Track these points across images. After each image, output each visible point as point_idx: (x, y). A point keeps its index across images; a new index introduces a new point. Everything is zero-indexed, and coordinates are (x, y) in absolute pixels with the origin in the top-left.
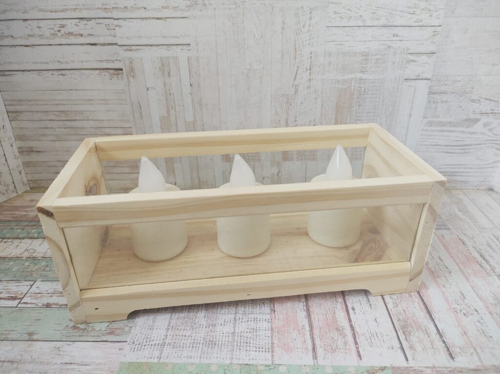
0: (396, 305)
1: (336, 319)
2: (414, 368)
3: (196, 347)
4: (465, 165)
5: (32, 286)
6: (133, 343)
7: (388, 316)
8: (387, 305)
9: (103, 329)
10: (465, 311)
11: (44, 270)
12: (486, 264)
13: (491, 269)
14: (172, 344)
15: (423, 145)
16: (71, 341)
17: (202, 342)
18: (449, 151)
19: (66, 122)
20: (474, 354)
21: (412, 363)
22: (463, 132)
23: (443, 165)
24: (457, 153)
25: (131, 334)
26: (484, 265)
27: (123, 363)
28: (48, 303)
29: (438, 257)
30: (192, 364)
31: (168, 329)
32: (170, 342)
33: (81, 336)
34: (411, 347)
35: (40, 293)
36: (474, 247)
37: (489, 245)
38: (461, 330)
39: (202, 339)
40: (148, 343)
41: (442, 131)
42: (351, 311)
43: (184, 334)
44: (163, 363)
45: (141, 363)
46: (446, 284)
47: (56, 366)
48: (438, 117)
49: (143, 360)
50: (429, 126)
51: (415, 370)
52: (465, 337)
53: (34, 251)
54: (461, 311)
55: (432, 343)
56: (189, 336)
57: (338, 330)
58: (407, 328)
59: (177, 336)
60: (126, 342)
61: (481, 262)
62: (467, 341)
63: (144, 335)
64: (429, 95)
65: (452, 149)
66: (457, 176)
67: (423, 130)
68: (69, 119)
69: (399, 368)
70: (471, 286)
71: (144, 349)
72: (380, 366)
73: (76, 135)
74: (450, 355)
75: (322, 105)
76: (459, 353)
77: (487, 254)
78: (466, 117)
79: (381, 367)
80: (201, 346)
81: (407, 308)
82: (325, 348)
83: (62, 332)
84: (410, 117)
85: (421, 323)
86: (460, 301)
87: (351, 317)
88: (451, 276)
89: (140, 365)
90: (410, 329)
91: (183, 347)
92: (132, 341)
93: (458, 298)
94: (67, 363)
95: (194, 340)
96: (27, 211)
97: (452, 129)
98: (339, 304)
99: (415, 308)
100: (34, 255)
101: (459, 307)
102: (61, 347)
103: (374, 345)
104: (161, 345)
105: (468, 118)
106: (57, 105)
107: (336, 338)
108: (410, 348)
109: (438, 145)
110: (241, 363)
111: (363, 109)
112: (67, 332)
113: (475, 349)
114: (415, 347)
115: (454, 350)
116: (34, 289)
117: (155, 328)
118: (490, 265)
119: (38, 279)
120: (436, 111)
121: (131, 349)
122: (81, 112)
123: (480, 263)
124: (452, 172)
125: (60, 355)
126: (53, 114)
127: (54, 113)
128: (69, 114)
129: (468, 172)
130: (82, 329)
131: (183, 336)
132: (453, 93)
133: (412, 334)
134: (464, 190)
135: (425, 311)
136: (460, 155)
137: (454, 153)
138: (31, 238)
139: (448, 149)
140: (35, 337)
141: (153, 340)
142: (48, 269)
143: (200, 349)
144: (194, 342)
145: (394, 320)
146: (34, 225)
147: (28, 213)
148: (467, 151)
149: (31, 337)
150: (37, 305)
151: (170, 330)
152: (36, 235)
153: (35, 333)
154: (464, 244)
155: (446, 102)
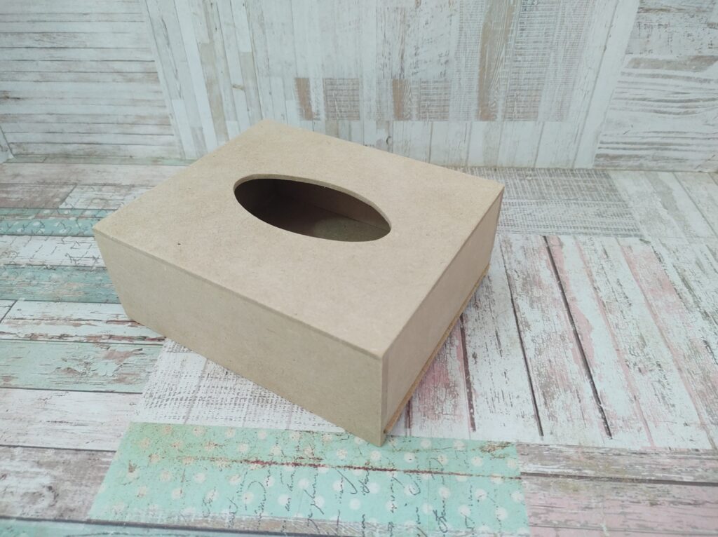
0: (539, 352)
1: (447, 370)
2: (551, 447)
3: (239, 404)
4: (685, 133)
5: (11, 307)
6: (151, 396)
7: (525, 369)
8: (527, 352)
9: (110, 374)
10: (641, 366)
11: (29, 284)
12: (688, 293)
13: (695, 302)
14: (206, 399)
15: (621, 99)
16: (63, 390)
17: (249, 397)
18: (662, 109)
19: (52, 51)
20: (643, 430)
21: (548, 439)
22: (689, 79)
23: (649, 132)
24: (674, 114)
25: (149, 383)
26: (684, 295)
27: (135, 423)
28: (33, 334)
29: (616, 281)
30: (232, 429)
31: (201, 377)
32: (203, 395)
33: (77, 383)
34: (552, 416)
35: (22, 319)
36: (674, 266)
37: (699, 264)
38: (630, 394)
39: (249, 393)
40: (171, 397)
41: (653, 76)
42: (470, 359)
43: (224, 385)
44: (191, 425)
45: (160, 425)
46: (620, 322)
47: (40, 425)
48: (650, 51)
49: (162, 421)
50: (634, 67)
51: (551, 449)
52: (634, 404)
53: (16, 254)
54: (635, 364)
55: (583, 411)
56: (231, 389)
57: (447, 386)
58: (549, 388)
59: (213, 387)
60: (141, 393)
61: (681, 290)
62: (637, 411)
63: (166, 385)
64: (638, 12)
65: (666, 107)
66: (670, 149)
67: (623, 73)
68: (55, 45)
69: (528, 445)
70: (658, 327)
71: (165, 405)
72: (501, 441)
73: (70, 72)
74: (608, 429)
75: (461, 29)
76: (621, 427)
77: (693, 278)
78: (696, 53)
79: (502, 443)
80: (247, 403)
81: (555, 357)
82: (424, 412)
83: (51, 376)
84: (605, 50)
85: (571, 381)
86: (637, 350)
87: (469, 368)
88: (630, 310)
89: (157, 427)
90: (553, 388)
91: (221, 404)
92: (149, 392)
93: (635, 345)
94: (55, 422)
95: (238, 394)
96: (7, 192)
97: (671, 72)
98: (455, 348)
99: (567, 357)
100: (16, 260)
101: (633, 359)
102: (49, 397)
103: (497, 410)
104: (190, 400)
105: (700, 55)
106: (34, 22)
107: (442, 399)
108: (549, 416)
109: (644, 100)
110: (301, 429)
111: (527, 36)
112: (58, 376)
113: (646, 423)
114: (557, 416)
115: (614, 422)
116: (14, 313)
117: (184, 375)
118: (694, 296)
119: (20, 297)
120: (648, 41)
121: (147, 405)
122: (74, 35)
123: (679, 291)
124: (661, 144)
125: (46, 409)
126: (30, 38)
127: (31, 35)
128: (54, 38)
129: (688, 145)
130: (79, 373)
131: (222, 387)
132: (680, 10)
133: (555, 397)
134: (676, 173)
135: (581, 362)
136: (679, 116)
137: (670, 113)
138: (12, 234)
139: (660, 107)
140: (13, 383)
141: (180, 393)
142: (34, 282)
143: (246, 406)
144: (237, 398)
145: (532, 375)
146: (18, 215)
147: (9, 196)
148: (690, 110)
149: (6, 383)
150: (17, 336)
151: (205, 379)
152: (19, 230)
153: (13, 377)
154: (660, 261)
155: (666, 26)
